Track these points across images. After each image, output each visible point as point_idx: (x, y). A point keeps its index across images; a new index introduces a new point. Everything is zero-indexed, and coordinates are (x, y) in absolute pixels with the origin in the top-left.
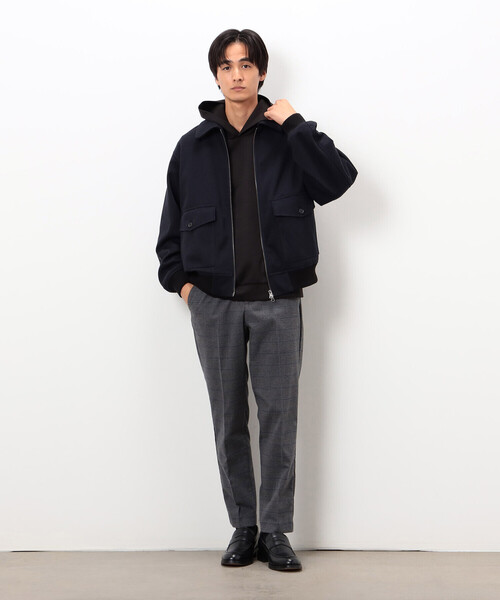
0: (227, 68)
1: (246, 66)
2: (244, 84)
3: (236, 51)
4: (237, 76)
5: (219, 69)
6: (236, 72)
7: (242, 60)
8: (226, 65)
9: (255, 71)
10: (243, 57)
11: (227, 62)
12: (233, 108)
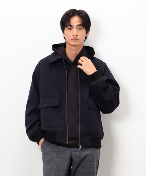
0: (70, 29)
1: (80, 29)
2: (78, 37)
3: (75, 21)
4: (75, 33)
5: (66, 29)
6: (75, 31)
7: (78, 25)
8: (70, 27)
9: (84, 31)
10: (79, 24)
11: (71, 26)
12: (71, 49)
